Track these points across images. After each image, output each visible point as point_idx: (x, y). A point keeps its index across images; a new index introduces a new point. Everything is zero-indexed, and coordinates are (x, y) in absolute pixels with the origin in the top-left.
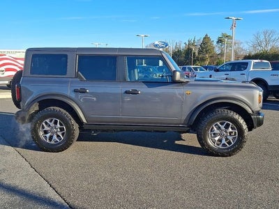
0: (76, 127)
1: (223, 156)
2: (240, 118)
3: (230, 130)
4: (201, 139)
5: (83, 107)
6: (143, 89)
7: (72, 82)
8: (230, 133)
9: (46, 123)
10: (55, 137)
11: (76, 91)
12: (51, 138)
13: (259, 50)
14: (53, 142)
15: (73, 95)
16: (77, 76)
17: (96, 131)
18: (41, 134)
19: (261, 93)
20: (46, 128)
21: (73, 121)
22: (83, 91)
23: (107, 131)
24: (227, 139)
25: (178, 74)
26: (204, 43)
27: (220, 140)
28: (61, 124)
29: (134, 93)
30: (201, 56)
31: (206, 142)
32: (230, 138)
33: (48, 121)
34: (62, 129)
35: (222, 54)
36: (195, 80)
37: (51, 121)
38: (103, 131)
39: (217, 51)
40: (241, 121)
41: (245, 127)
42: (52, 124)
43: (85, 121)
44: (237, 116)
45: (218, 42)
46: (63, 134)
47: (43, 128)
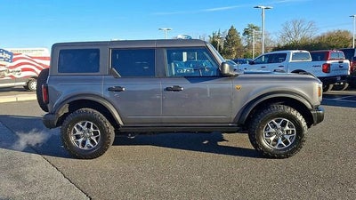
0: (111, 130)
1: (280, 157)
2: (299, 114)
3: (287, 128)
4: (254, 140)
5: (119, 107)
6: (185, 85)
7: (105, 80)
8: (287, 131)
9: (78, 127)
10: (88, 142)
11: (110, 89)
12: (84, 143)
13: (289, 41)
14: (86, 148)
15: (107, 95)
16: (111, 73)
17: (133, 134)
18: (72, 139)
19: (321, 85)
20: (78, 132)
21: (108, 124)
22: (119, 90)
23: (145, 133)
24: (283, 139)
25: (227, 66)
26: (229, 35)
27: (276, 140)
28: (94, 128)
29: (177, 89)
30: (227, 49)
31: (260, 142)
32: (287, 137)
33: (79, 124)
34: (95, 133)
35: (249, 46)
36: (245, 73)
37: (83, 124)
38: (141, 133)
39: (244, 43)
40: (300, 118)
41: (304, 124)
42: (84, 128)
43: (121, 123)
44: (294, 113)
45: (244, 34)
46: (97, 139)
47: (75, 132)
